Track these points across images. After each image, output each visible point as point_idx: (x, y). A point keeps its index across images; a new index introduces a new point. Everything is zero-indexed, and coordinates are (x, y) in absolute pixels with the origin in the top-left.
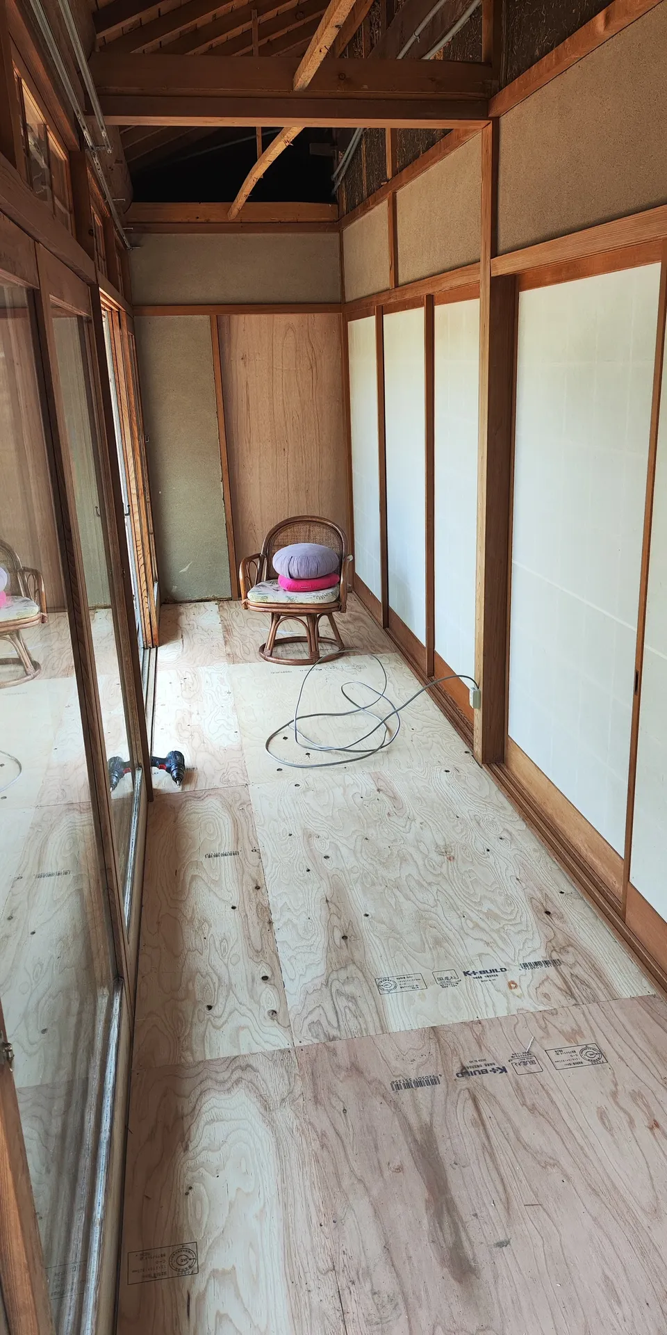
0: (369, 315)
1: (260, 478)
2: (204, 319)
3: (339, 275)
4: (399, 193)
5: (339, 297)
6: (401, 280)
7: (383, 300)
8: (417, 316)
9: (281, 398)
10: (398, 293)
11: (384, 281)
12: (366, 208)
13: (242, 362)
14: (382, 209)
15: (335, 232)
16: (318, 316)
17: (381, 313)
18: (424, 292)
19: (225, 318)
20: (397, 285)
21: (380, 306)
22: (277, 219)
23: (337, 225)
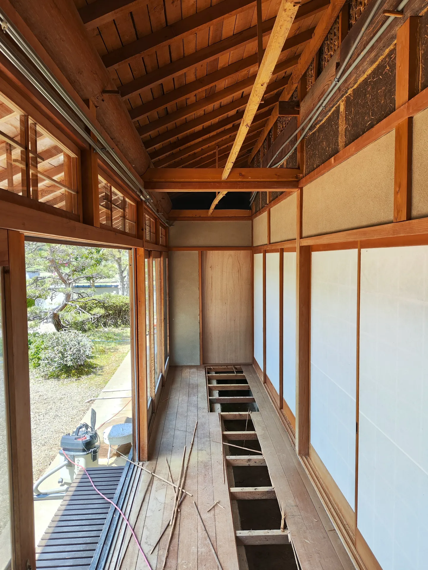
0: (260, 253)
1: (215, 315)
2: (196, 252)
3: (251, 236)
4: (271, 209)
5: (250, 245)
6: (272, 242)
7: (265, 248)
8: (277, 255)
9: (225, 283)
10: (270, 246)
11: (266, 242)
12: (260, 214)
13: (210, 269)
14: (265, 214)
15: (250, 220)
16: (242, 252)
17: (265, 252)
18: (279, 247)
19: (205, 252)
20: (270, 243)
21: (265, 250)
22: (227, 216)
23: (251, 218)
